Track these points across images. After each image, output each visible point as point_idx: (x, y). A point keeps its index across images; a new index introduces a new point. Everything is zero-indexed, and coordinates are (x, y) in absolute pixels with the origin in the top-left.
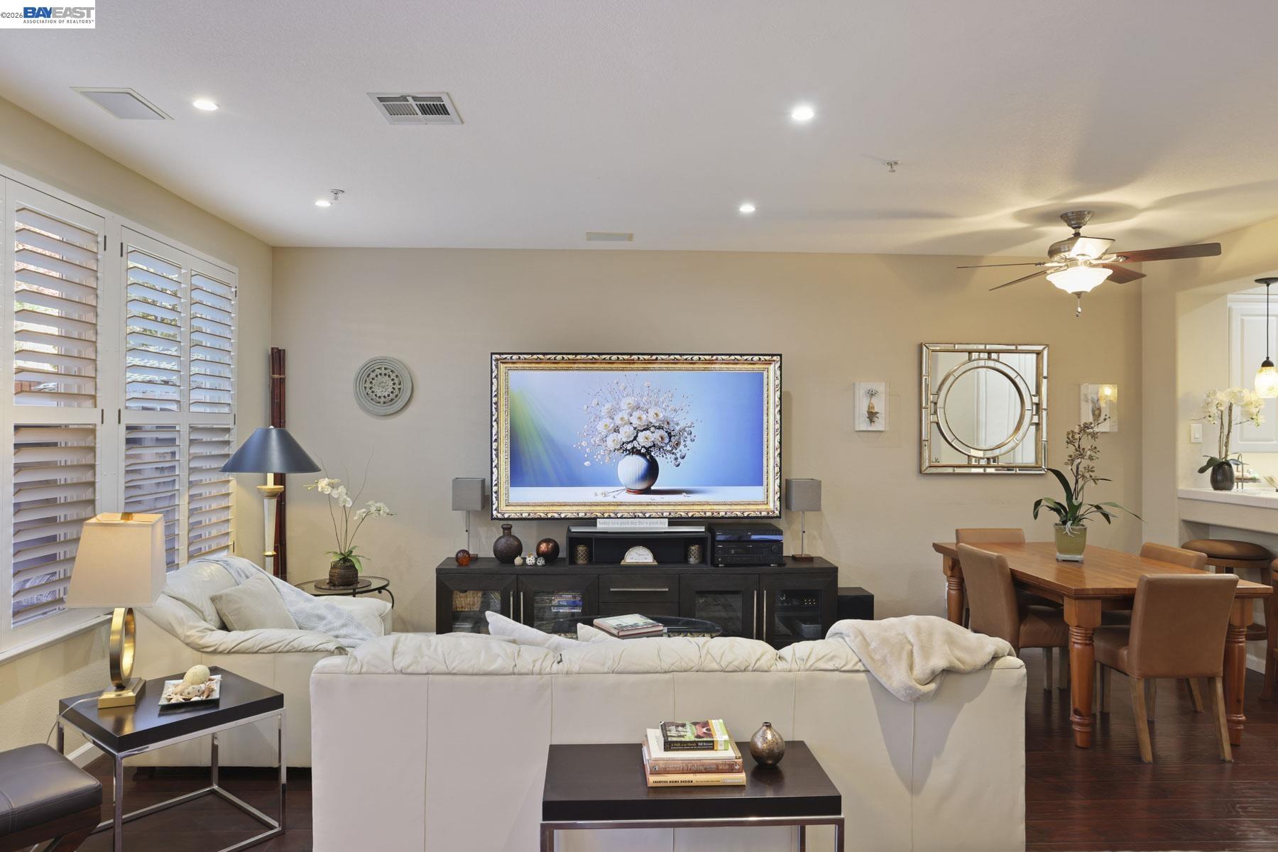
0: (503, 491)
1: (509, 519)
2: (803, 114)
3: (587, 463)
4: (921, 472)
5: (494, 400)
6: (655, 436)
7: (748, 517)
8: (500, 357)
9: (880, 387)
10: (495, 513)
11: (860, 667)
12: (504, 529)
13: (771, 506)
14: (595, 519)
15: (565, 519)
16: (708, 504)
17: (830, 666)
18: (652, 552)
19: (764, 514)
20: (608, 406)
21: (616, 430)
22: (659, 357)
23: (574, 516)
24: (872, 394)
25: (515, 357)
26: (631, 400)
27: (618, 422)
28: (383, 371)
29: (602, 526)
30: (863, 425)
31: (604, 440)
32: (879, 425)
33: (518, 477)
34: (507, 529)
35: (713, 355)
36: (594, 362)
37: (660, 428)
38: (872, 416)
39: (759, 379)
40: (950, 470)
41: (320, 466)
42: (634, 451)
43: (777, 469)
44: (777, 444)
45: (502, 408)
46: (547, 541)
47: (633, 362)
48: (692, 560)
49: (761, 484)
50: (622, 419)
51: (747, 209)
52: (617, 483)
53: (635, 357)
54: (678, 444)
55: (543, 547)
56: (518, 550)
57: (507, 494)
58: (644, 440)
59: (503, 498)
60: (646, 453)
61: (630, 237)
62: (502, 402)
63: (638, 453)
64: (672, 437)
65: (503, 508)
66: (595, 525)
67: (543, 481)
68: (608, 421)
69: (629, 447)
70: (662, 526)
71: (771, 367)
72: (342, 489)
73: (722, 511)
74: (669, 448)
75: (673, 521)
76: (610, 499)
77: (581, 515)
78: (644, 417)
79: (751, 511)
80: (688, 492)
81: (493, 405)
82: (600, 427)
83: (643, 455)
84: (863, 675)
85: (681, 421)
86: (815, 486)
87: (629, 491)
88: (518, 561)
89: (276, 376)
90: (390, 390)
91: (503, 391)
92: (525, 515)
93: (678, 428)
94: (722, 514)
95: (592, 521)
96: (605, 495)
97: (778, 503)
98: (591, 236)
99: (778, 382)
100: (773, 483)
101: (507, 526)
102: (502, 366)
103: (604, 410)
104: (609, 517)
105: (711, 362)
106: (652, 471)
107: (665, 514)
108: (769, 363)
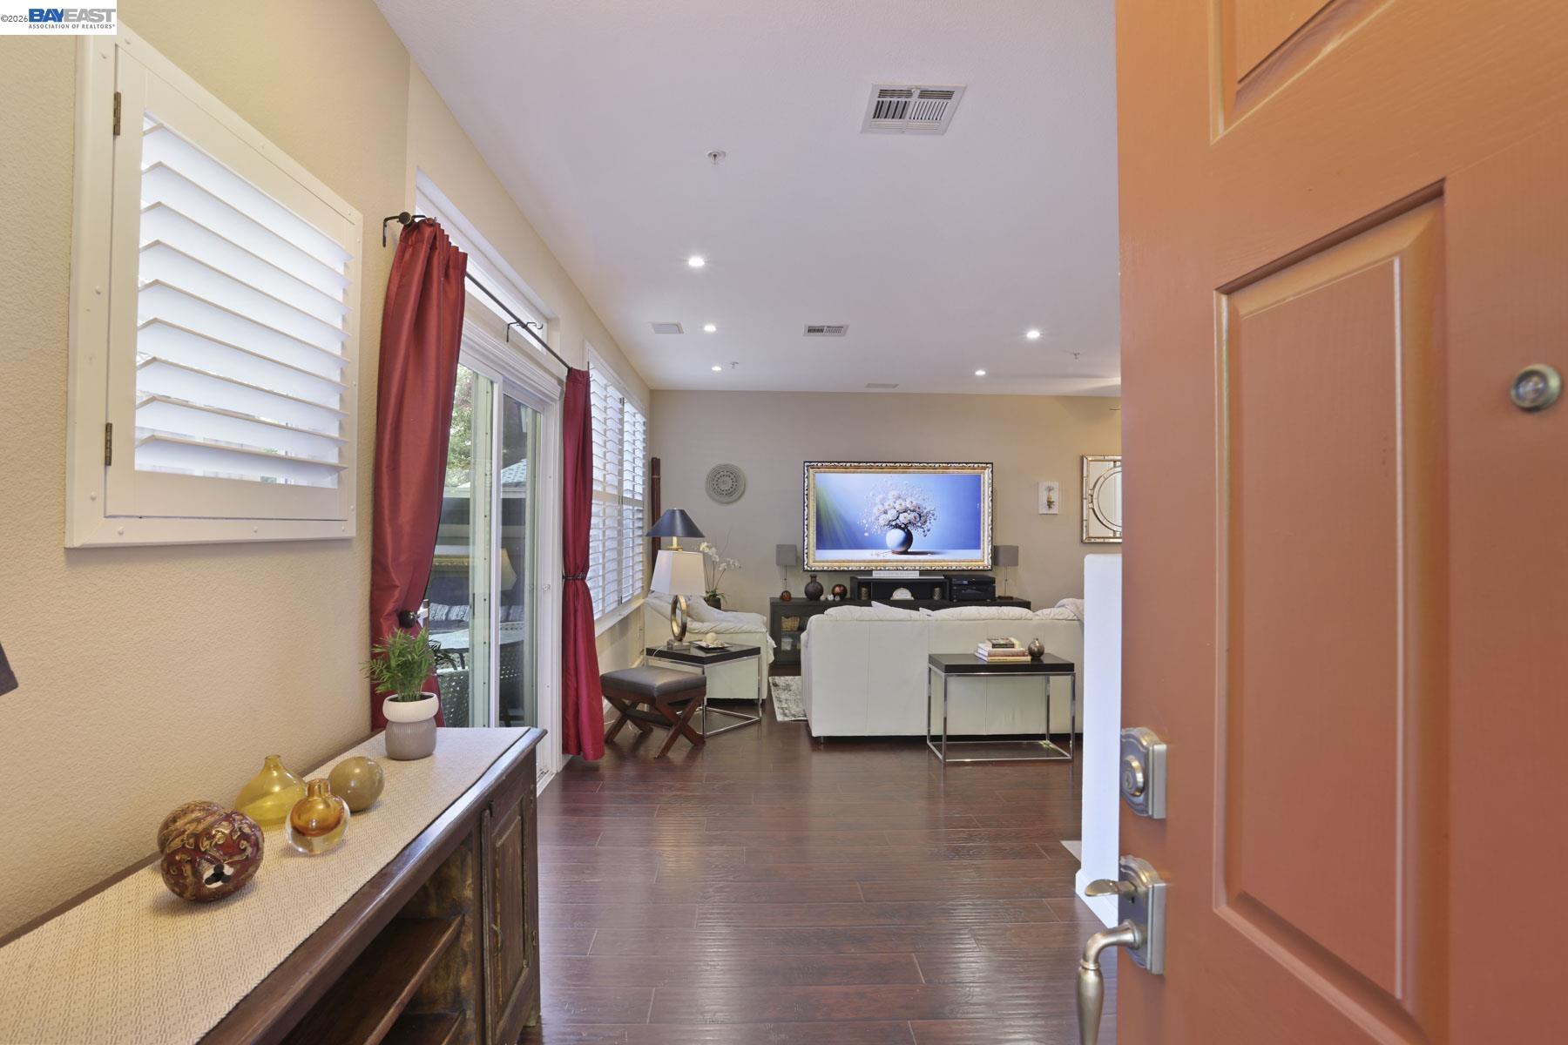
0: (811, 552)
1: (814, 571)
2: (1033, 334)
3: (866, 534)
4: (1082, 541)
5: (806, 492)
6: (910, 516)
7: (971, 570)
8: (811, 464)
9: (1056, 485)
10: (806, 567)
11: (1075, 618)
12: (812, 577)
13: (986, 563)
14: (872, 571)
15: (852, 571)
16: (944, 561)
17: (1061, 617)
18: (910, 591)
19: (981, 568)
20: (881, 496)
21: (885, 512)
22: (914, 465)
23: (858, 569)
24: (1050, 489)
25: (819, 464)
26: (895, 493)
27: (887, 507)
28: (725, 473)
29: (876, 575)
30: (1044, 510)
31: (877, 519)
32: (1055, 510)
33: (821, 544)
34: (813, 578)
35: (948, 463)
36: (871, 467)
37: (914, 511)
38: (1050, 504)
39: (978, 478)
40: (1102, 540)
41: (704, 534)
42: (897, 526)
43: (990, 538)
44: (990, 522)
45: (811, 498)
46: (840, 586)
47: (896, 468)
48: (936, 598)
49: (979, 548)
50: (889, 505)
51: (980, 373)
52: (886, 548)
53: (898, 464)
54: (925, 522)
55: (837, 590)
56: (821, 592)
57: (814, 555)
58: (903, 519)
59: (811, 557)
60: (905, 528)
61: (895, 386)
62: (811, 494)
63: (900, 527)
64: (921, 517)
65: (811, 563)
66: (871, 575)
67: (837, 545)
68: (881, 506)
69: (894, 523)
70: (915, 575)
71: (987, 471)
72: (713, 549)
73: (954, 566)
74: (919, 524)
75: (922, 572)
76: (881, 558)
77: (862, 568)
78: (903, 504)
79: (973, 566)
80: (932, 553)
81: (805, 496)
82: (875, 510)
83: (903, 529)
84: (1076, 622)
85: (928, 507)
86: (1014, 551)
87: (893, 553)
88: (822, 598)
89: (655, 476)
90: (730, 486)
91: (811, 486)
92: (825, 568)
93: (925, 511)
94: (954, 568)
95: (870, 572)
96: (878, 555)
97: (990, 561)
98: (869, 386)
99: (990, 481)
100: (986, 547)
101: (814, 574)
102: (811, 470)
103: (877, 500)
104: (881, 570)
105: (947, 468)
106: (908, 540)
107: (917, 568)
108: (984, 468)
